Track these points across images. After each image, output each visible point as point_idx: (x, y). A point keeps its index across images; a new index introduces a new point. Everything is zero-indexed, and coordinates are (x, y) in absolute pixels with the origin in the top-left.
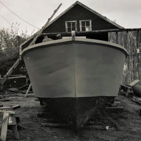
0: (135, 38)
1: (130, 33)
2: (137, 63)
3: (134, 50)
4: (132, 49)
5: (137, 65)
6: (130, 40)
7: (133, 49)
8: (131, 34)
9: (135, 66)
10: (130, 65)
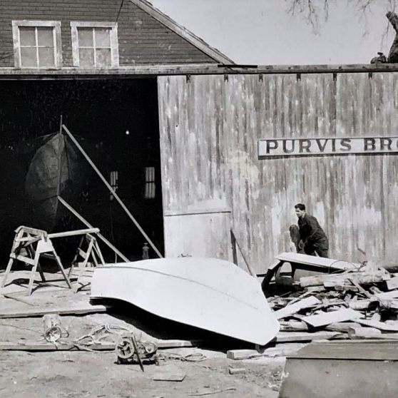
0: (250, 100)
1: (236, 80)
2: (258, 192)
3: (249, 143)
4: (242, 141)
5: (259, 200)
6: (233, 107)
7: (245, 139)
8: (237, 86)
9: (250, 201)
10: (234, 197)
